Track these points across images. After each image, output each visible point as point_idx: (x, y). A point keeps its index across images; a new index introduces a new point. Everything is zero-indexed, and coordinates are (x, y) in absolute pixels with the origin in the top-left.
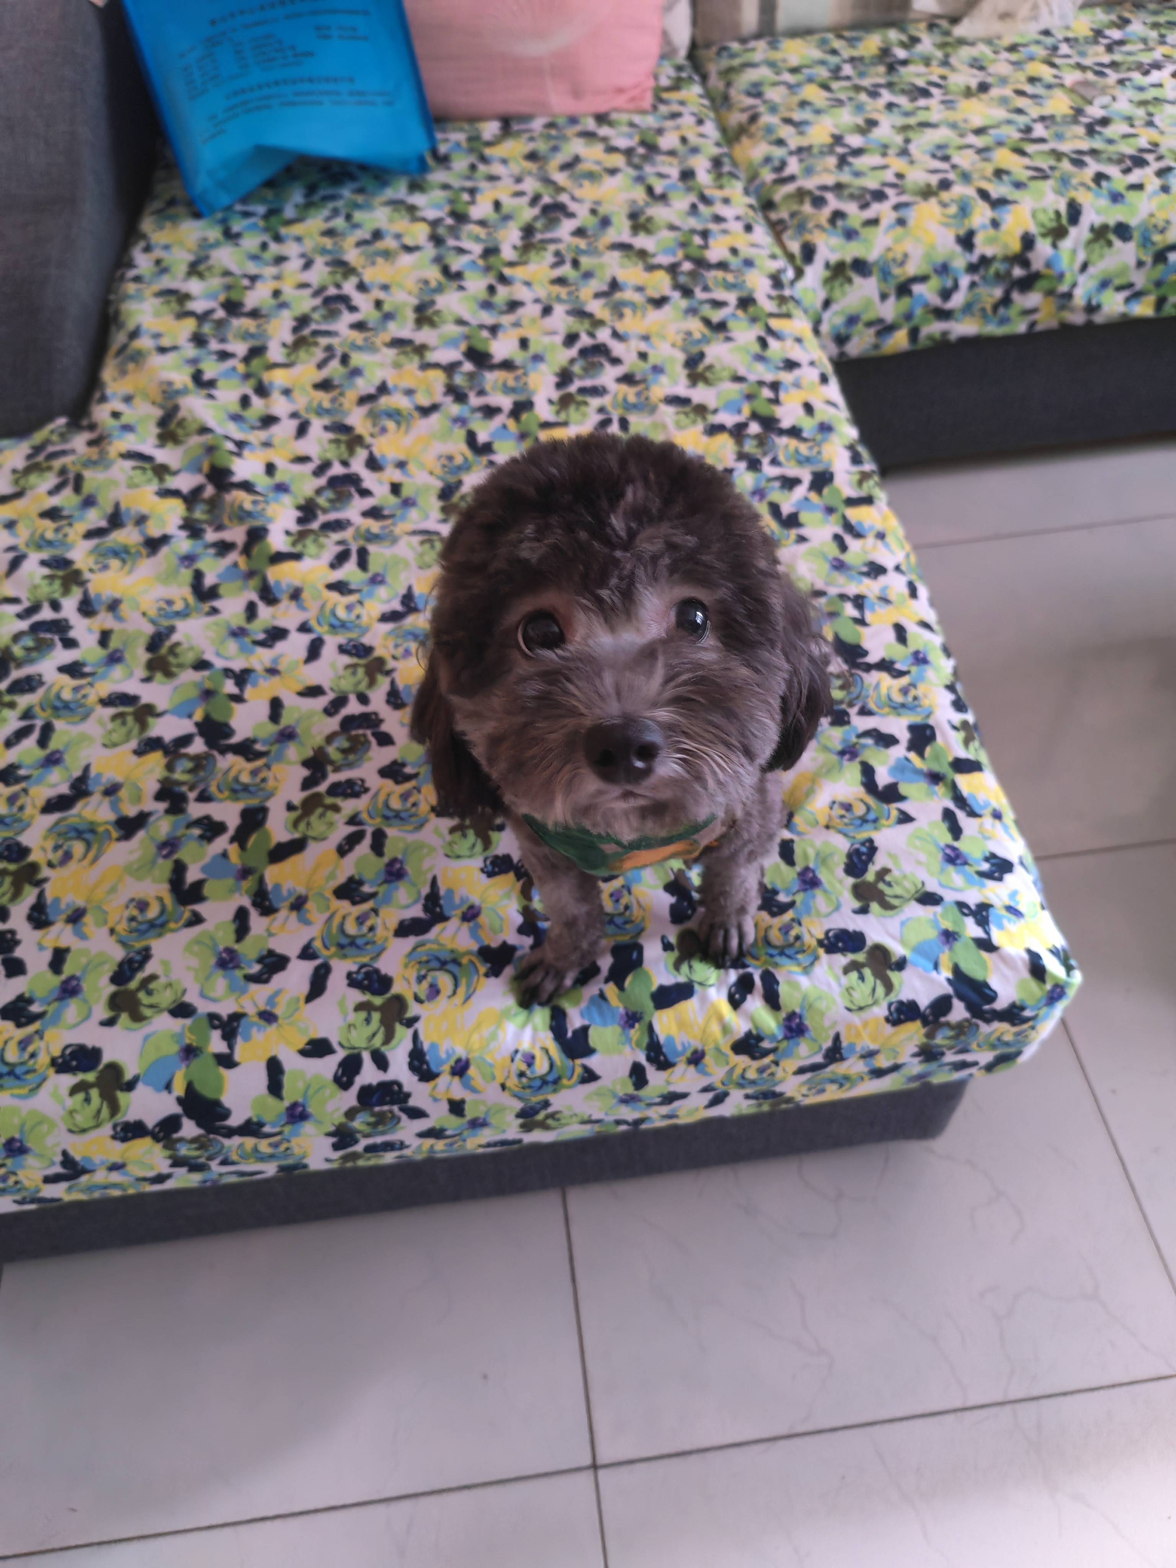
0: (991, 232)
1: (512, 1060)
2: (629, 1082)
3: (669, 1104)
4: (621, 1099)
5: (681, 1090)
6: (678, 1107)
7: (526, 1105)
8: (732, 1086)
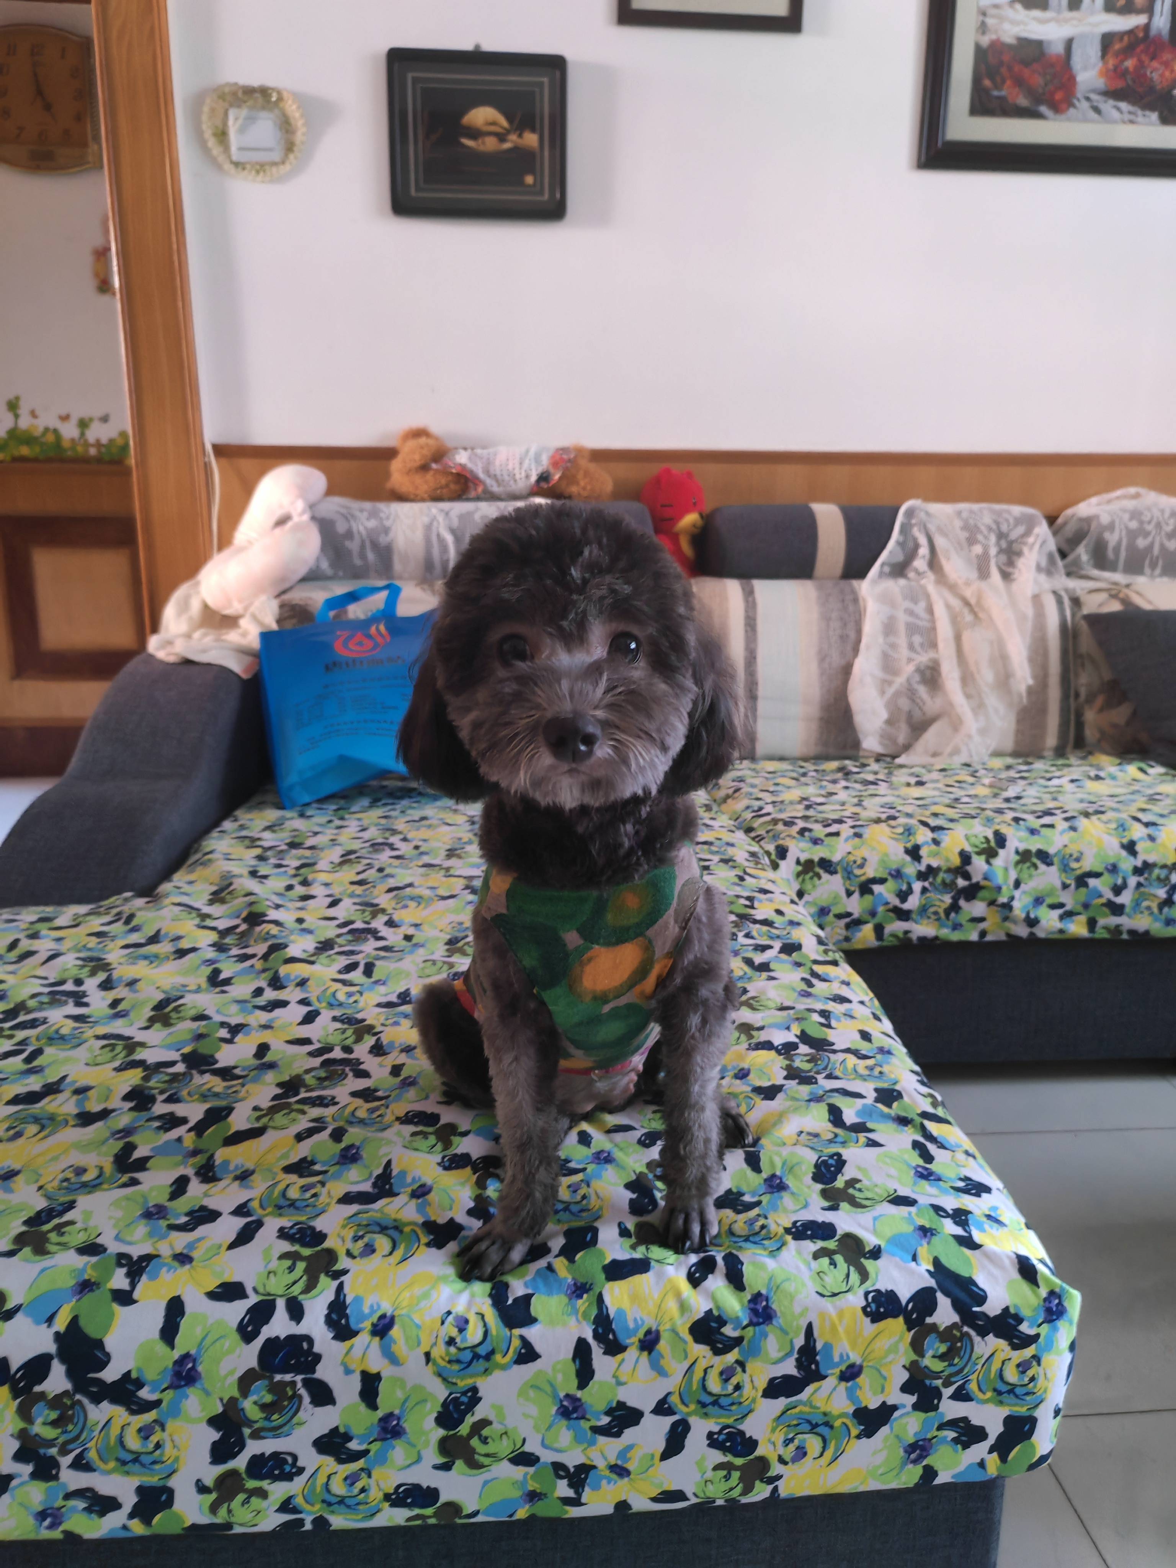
0: (934, 847)
1: (443, 1323)
2: (572, 1369)
3: (618, 1435)
4: (562, 1406)
5: (632, 1402)
6: (630, 1448)
7: (450, 1394)
8: (693, 1407)
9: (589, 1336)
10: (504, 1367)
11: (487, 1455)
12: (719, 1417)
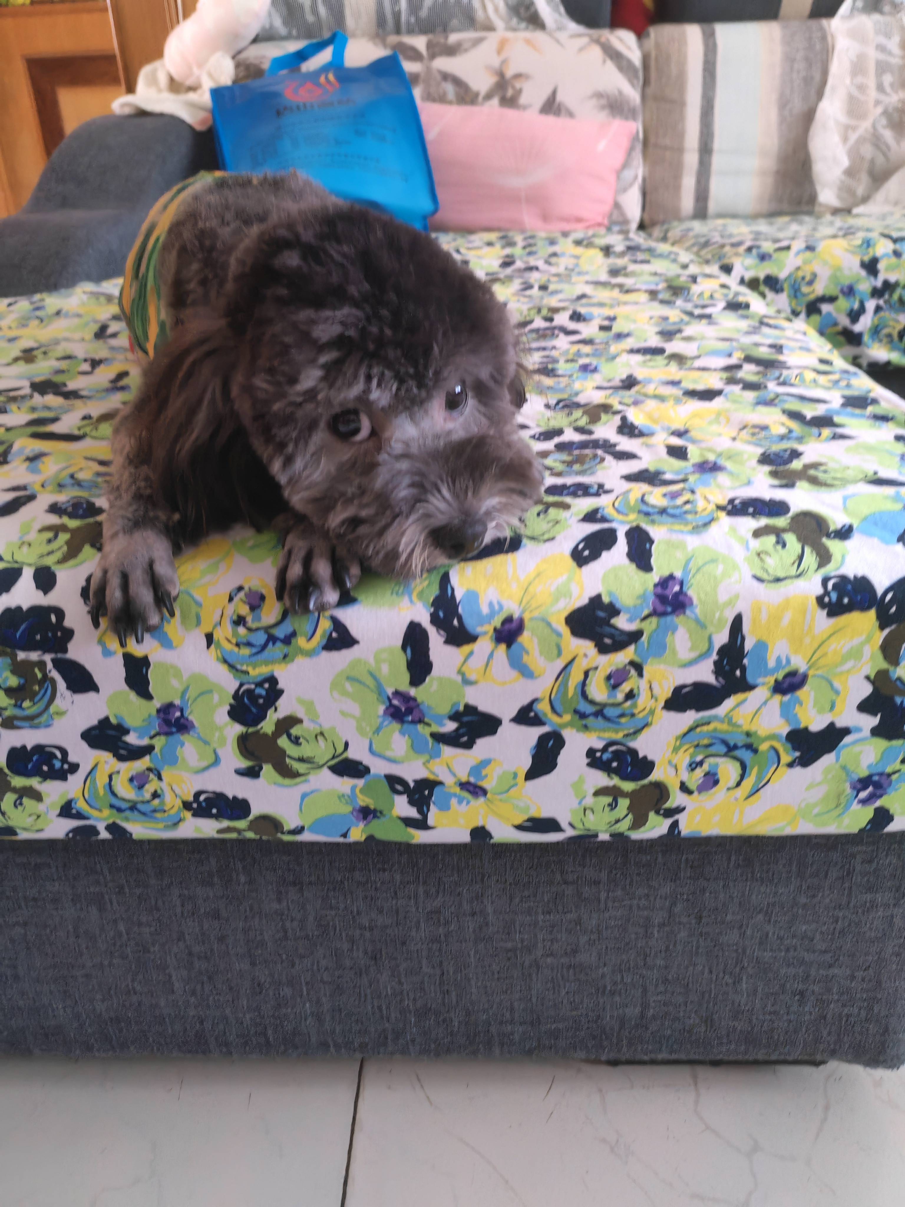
1: (231, 599)
2: (401, 660)
3: (469, 745)
4: (391, 705)
5: (485, 706)
6: (486, 763)
7: (241, 685)
8: (567, 717)
9: (424, 618)
10: (310, 654)
11: (301, 760)
12: (604, 730)
